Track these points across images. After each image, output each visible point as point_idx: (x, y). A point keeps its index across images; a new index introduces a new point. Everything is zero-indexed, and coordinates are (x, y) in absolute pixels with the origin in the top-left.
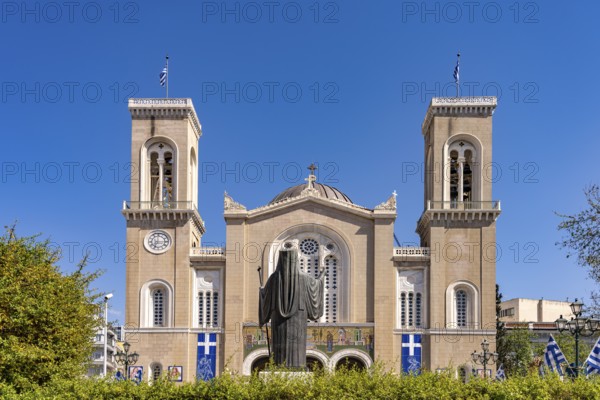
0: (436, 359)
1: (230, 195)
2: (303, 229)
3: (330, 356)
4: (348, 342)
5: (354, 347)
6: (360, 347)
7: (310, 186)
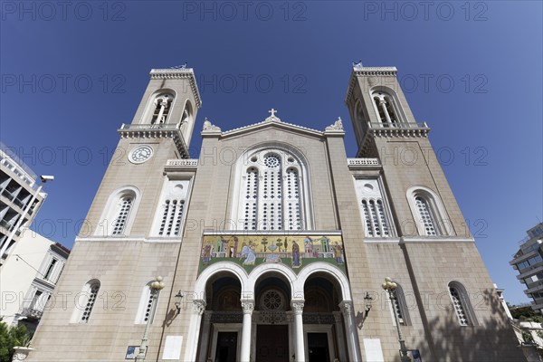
0: (421, 275)
1: (208, 120)
2: (267, 145)
3: (297, 272)
4: (315, 254)
5: (323, 260)
6: (329, 260)
7: (273, 115)
